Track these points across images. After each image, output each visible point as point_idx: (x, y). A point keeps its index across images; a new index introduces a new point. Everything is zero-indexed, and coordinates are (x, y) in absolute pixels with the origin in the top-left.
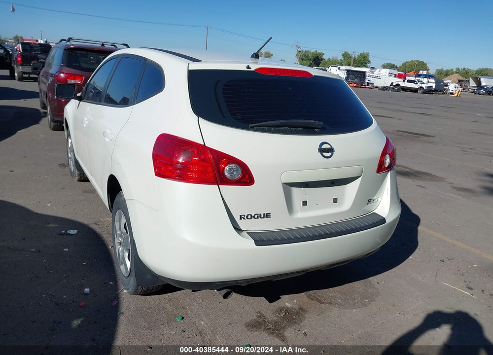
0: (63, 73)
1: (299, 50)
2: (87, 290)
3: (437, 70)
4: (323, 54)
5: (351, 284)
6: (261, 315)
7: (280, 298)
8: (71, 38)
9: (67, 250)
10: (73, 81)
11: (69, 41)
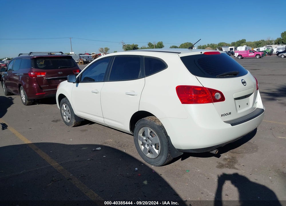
0: (32, 72)
1: (124, 44)
2: (136, 169)
3: (198, 46)
4: (138, 45)
5: (243, 145)
6: (220, 163)
7: (221, 156)
8: (31, 53)
9: (105, 156)
10: (40, 76)
11: (30, 54)
